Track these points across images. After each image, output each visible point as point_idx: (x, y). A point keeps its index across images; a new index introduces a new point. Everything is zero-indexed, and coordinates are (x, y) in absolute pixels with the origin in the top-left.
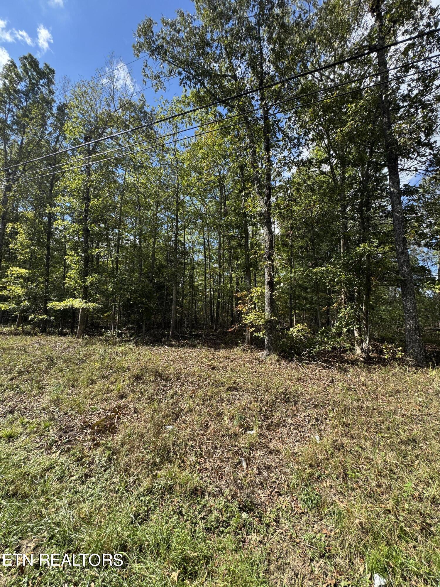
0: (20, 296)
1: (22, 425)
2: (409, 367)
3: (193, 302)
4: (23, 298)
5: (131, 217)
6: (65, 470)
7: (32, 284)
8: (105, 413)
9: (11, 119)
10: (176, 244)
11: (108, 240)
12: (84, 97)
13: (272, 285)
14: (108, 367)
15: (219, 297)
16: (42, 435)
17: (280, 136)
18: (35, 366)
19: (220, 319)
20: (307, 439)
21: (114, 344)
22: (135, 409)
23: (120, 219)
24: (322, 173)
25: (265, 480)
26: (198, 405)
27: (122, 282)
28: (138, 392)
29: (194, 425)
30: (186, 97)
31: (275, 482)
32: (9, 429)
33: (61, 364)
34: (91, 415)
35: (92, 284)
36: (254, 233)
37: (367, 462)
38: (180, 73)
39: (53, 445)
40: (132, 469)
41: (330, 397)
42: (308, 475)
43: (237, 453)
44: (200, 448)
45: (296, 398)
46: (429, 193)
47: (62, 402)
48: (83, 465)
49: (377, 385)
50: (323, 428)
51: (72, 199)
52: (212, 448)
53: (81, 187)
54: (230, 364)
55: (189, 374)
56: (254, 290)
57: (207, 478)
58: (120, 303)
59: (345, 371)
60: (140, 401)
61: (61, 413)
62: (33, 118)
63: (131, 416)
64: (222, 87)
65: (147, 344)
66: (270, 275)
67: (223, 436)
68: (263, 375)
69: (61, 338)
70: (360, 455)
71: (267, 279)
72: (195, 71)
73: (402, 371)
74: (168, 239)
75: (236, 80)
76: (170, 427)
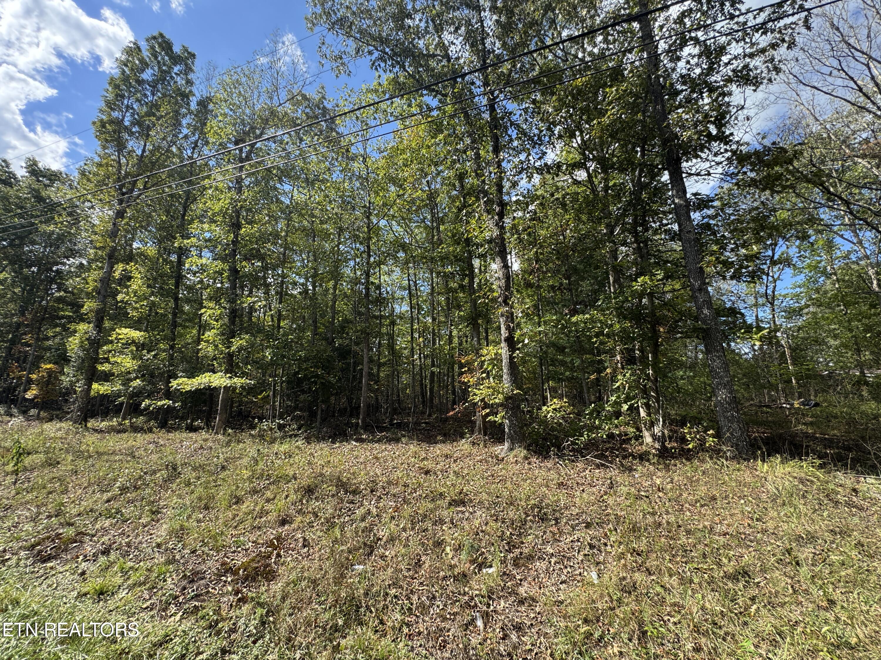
0: (129, 373)
1: (122, 572)
2: (727, 460)
3: (395, 374)
4: (133, 375)
5: (301, 251)
6: (188, 644)
7: (148, 353)
8: (256, 548)
9: (129, 118)
10: (367, 289)
11: (267, 286)
12: (235, 88)
13: (511, 342)
14: (262, 475)
15: (433, 365)
16: (154, 588)
17: (513, 133)
18: (148, 478)
19: (436, 401)
20: (579, 578)
21: (273, 441)
22: (305, 540)
23: (284, 254)
24: (576, 182)
25: (515, 648)
26: (404, 529)
27: (287, 345)
28: (309, 512)
29: (398, 563)
30: (380, 84)
31: (531, 650)
32: (100, 580)
33: (188, 474)
34: (234, 552)
35: (240, 349)
36: (483, 268)
37: (675, 611)
38: (370, 53)
39: (170, 604)
40: (298, 638)
41: (609, 511)
42: (583, 636)
43: (467, 605)
44: (409, 599)
45: (558, 515)
46: (730, 207)
47: (188, 533)
48: (218, 633)
49: (680, 489)
50: (601, 558)
51: (213, 227)
52: (428, 597)
53: (228, 209)
54: (453, 465)
55: (389, 483)
56: (485, 352)
57: (420, 649)
58: (282, 377)
59: (631, 470)
60: (313, 527)
61: (185, 551)
62: (162, 116)
63: (298, 553)
64: (429, 69)
65: (324, 439)
66: (508, 328)
67: (445, 578)
68: (503, 481)
69: (191, 435)
70: (663, 601)
71: (504, 333)
72: (392, 50)
73: (717, 467)
74: (356, 281)
75: (449, 61)
76: (359, 568)
